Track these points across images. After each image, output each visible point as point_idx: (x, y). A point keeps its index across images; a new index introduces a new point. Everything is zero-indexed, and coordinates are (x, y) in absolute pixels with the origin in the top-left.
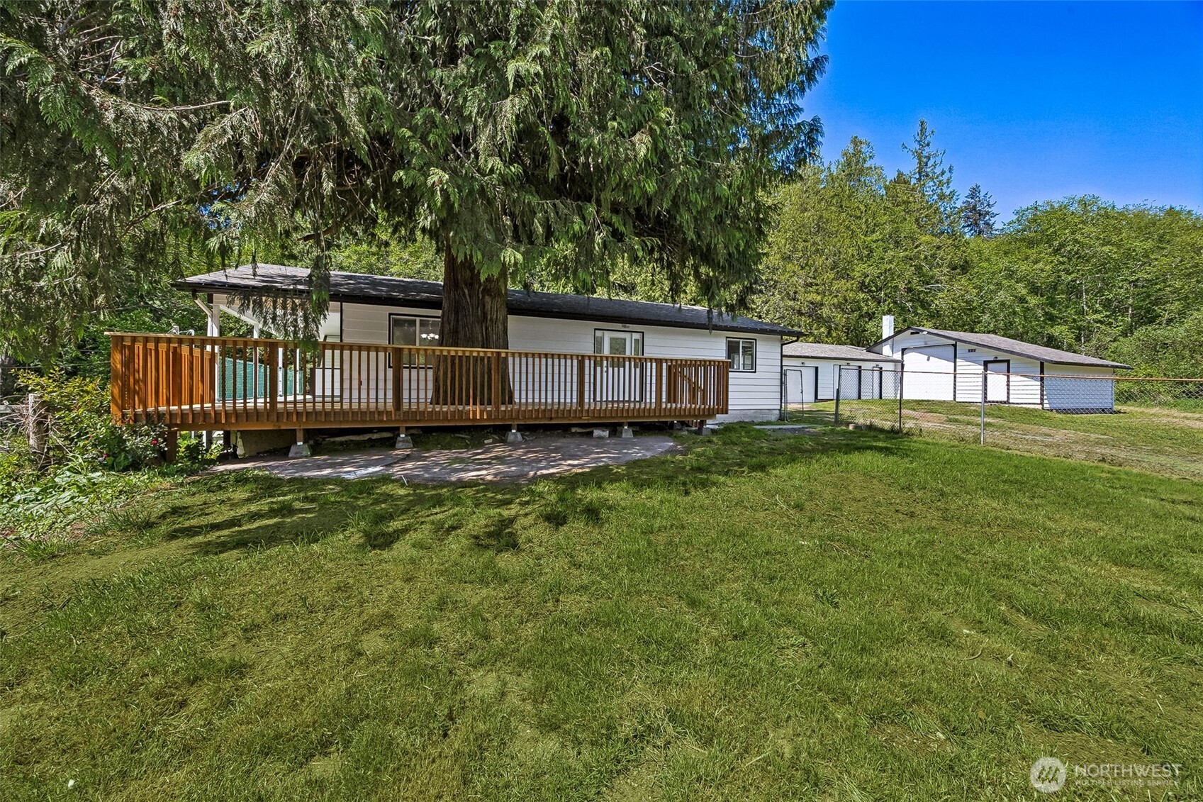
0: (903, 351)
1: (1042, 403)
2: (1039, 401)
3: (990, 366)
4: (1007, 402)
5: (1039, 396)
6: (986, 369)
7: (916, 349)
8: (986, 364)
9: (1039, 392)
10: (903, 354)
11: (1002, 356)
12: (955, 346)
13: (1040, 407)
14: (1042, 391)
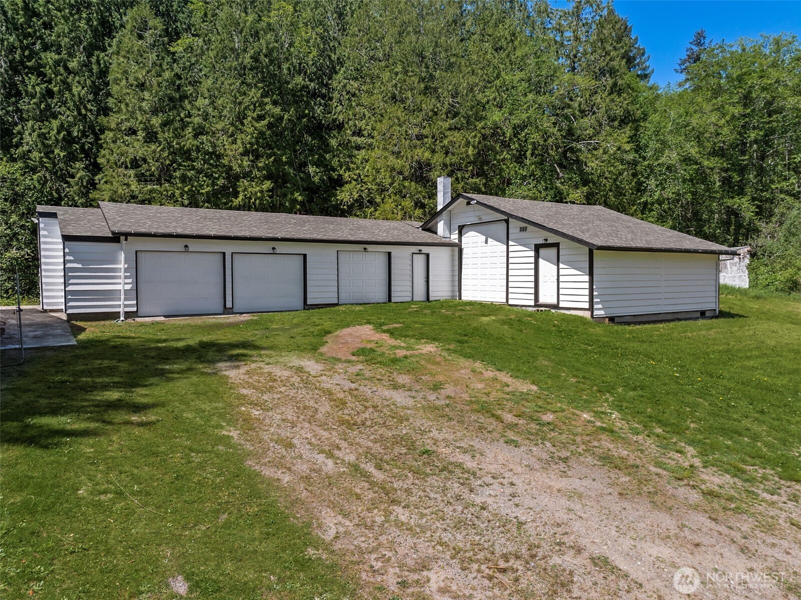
0: (461, 230)
1: (591, 309)
2: (587, 306)
3: (542, 251)
4: (556, 307)
5: (587, 299)
6: (537, 257)
7: (474, 226)
8: (537, 248)
9: (587, 292)
10: (460, 234)
11: (553, 239)
12: (507, 221)
13: (587, 314)
14: (591, 290)
